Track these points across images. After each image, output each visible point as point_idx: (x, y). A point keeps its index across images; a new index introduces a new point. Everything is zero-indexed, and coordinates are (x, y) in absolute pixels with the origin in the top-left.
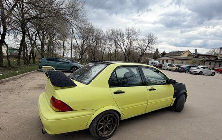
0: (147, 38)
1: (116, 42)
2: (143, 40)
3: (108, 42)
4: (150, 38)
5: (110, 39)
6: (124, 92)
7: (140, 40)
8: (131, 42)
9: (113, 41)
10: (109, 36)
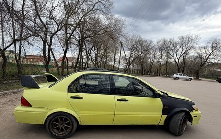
0: (210, 45)
1: (167, 52)
2: (204, 48)
3: (158, 52)
4: (215, 45)
5: (161, 49)
6: (82, 98)
7: (200, 48)
8: (186, 51)
9: (164, 51)
10: (160, 46)
